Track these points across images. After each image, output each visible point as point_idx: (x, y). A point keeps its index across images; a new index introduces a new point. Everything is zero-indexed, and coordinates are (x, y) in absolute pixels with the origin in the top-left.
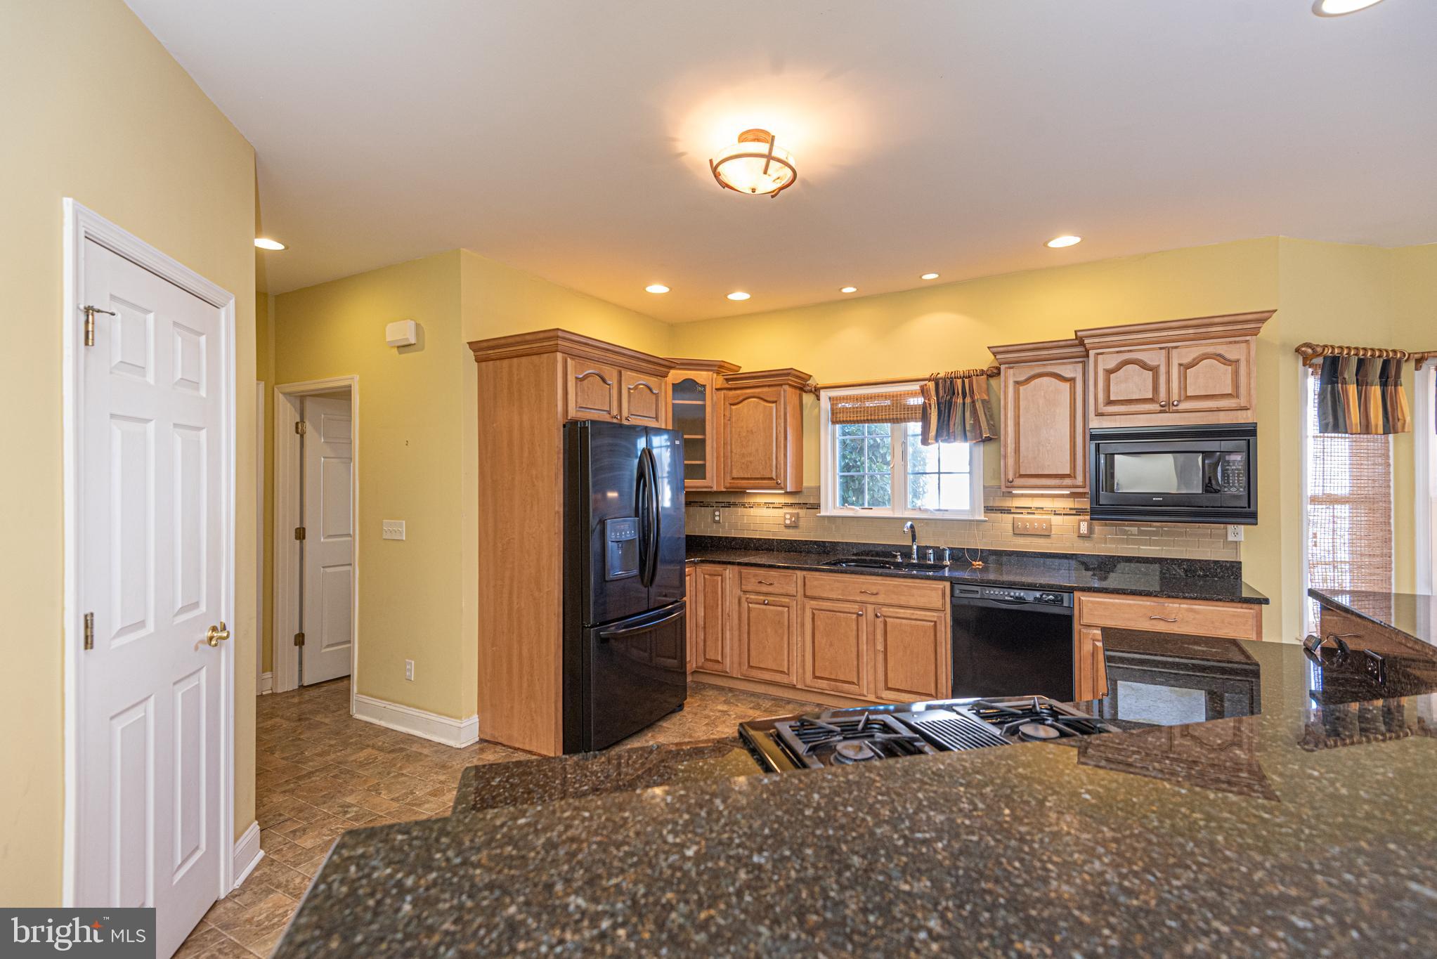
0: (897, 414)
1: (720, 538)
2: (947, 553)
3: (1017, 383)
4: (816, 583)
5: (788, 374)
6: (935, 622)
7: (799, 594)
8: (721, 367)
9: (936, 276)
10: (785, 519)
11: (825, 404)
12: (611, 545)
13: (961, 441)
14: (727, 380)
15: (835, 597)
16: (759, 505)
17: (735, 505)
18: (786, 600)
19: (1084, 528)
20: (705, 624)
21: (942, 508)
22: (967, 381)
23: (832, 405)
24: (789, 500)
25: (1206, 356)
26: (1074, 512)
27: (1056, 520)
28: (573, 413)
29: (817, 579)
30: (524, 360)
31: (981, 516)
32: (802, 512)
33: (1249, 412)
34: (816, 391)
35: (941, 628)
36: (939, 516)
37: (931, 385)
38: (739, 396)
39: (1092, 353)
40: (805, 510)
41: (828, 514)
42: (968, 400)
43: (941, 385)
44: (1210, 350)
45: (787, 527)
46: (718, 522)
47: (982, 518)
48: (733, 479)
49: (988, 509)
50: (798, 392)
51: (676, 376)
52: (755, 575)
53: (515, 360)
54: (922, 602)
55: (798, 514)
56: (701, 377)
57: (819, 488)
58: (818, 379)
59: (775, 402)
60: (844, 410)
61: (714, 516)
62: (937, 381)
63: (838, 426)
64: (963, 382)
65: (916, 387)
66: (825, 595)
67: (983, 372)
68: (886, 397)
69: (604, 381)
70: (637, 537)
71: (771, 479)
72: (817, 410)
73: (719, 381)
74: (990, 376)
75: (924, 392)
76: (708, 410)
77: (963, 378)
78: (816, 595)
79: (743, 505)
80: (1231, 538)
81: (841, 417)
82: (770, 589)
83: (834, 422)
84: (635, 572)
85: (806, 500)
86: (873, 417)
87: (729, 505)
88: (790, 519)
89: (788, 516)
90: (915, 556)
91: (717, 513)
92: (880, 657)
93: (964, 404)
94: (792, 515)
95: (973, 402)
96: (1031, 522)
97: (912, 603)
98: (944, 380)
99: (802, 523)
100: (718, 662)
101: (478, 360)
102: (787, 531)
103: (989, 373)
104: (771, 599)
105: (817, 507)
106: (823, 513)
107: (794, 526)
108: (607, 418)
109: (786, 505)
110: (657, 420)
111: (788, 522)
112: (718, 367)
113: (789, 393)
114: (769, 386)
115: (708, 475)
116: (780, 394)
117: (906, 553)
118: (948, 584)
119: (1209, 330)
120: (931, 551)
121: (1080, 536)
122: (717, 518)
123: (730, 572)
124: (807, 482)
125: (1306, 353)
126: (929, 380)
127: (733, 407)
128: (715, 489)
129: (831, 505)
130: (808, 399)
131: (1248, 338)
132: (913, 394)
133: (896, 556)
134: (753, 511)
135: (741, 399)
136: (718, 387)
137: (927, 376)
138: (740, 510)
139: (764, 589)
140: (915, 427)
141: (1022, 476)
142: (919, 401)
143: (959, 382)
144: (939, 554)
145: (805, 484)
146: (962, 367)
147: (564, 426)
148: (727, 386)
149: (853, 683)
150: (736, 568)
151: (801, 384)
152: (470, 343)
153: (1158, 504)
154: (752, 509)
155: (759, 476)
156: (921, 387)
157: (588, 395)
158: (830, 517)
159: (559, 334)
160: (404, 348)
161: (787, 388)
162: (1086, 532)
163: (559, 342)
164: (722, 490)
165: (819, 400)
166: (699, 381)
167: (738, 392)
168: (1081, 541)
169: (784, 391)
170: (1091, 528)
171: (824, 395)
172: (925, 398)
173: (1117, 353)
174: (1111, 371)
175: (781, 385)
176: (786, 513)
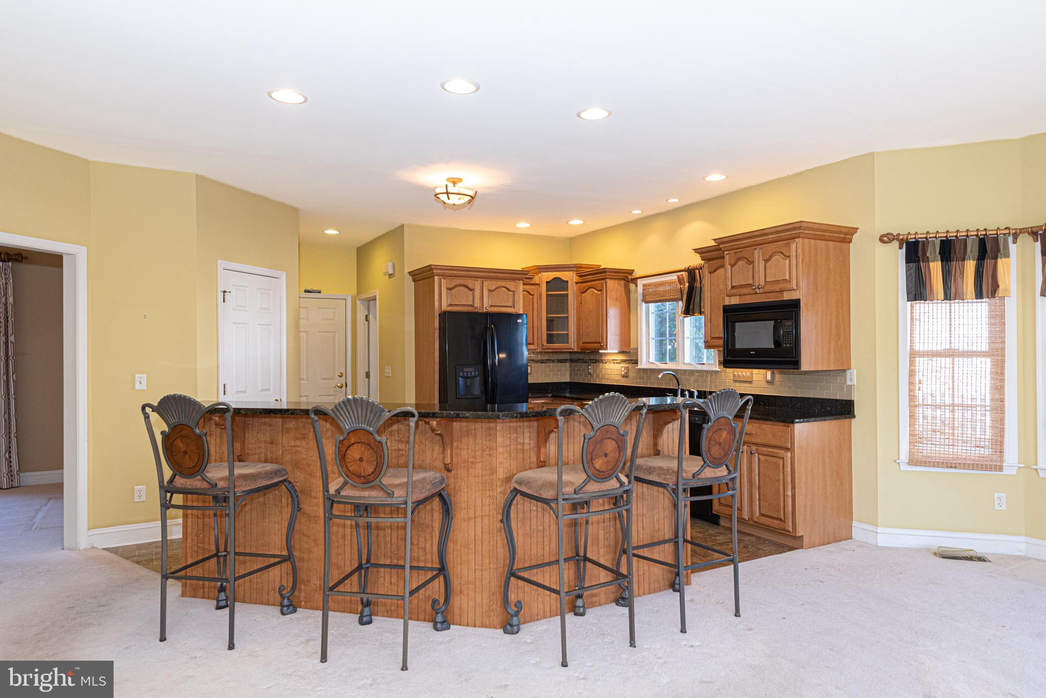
0: (674, 295)
2: (696, 394)
3: (710, 273)
5: (605, 272)
8: (579, 267)
10: (622, 371)
11: (640, 289)
13: (699, 314)
14: (581, 276)
16: (609, 361)
17: (598, 361)
19: (769, 377)
22: (701, 270)
23: (643, 290)
24: (623, 358)
25: (775, 253)
28: (445, 308)
31: (716, 367)
34: (634, 281)
36: (699, 368)
37: (685, 274)
38: (585, 287)
39: (725, 253)
40: (631, 365)
41: (643, 367)
43: (690, 274)
44: (778, 249)
45: (623, 376)
46: (590, 373)
47: (718, 369)
48: (585, 343)
50: (623, 282)
51: (547, 276)
53: (423, 281)
55: (628, 367)
56: (564, 275)
57: (637, 349)
59: (600, 291)
60: (652, 294)
61: (589, 369)
62: (689, 272)
64: (699, 272)
68: (667, 283)
69: (469, 288)
70: (479, 375)
71: (599, 342)
72: (636, 294)
73: (576, 277)
75: (680, 280)
76: (569, 297)
79: (602, 361)
80: (849, 383)
81: (647, 298)
83: (646, 302)
85: (630, 355)
87: (595, 362)
88: (624, 371)
89: (623, 369)
91: (590, 367)
93: (700, 288)
94: (625, 368)
98: (692, 270)
99: (631, 375)
101: (414, 281)
102: (623, 379)
105: (636, 362)
106: (639, 367)
107: (626, 376)
108: (470, 309)
109: (622, 361)
110: (514, 307)
111: (623, 373)
112: (577, 268)
113: (613, 287)
114: (600, 279)
115: (570, 341)
116: (603, 286)
120: (686, 393)
121: (768, 382)
122: (590, 371)
124: (633, 346)
126: (685, 271)
127: (583, 295)
128: (576, 350)
129: (645, 361)
131: (794, 240)
132: (675, 282)
134: (607, 366)
135: (586, 289)
136: (577, 281)
137: (682, 267)
138: (603, 365)
141: (713, 338)
142: (679, 286)
143: (697, 271)
147: (439, 315)
148: (581, 281)
151: (626, 277)
152: (410, 273)
153: (753, 356)
154: (606, 364)
155: (594, 341)
156: (678, 276)
157: (456, 297)
158: (645, 371)
159: (433, 267)
160: (391, 276)
161: (608, 281)
162: (770, 379)
163: (434, 271)
164: (580, 350)
165: (637, 286)
166: (564, 278)
167: (585, 284)
168: (768, 386)
169: (606, 283)
170: (773, 374)
171: (640, 283)
172: (681, 284)
173: (736, 253)
174: (732, 266)
175: (604, 279)
176: (622, 367)
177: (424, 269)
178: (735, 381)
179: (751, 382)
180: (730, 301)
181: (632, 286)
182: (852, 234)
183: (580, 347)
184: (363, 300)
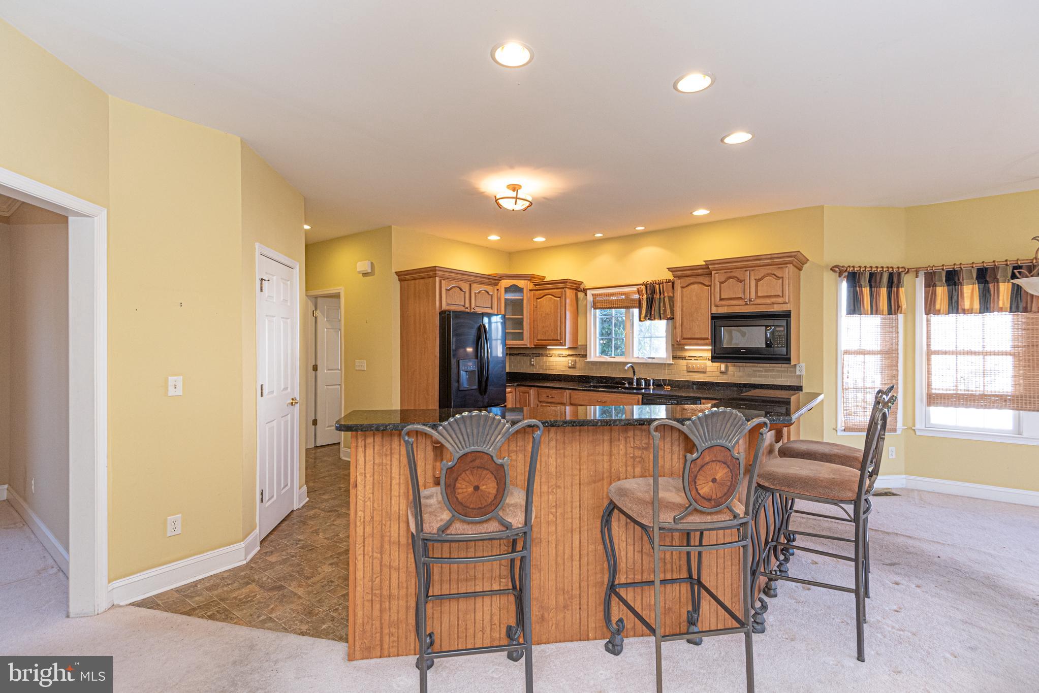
0: (627, 304)
1: (534, 374)
2: (652, 382)
3: (683, 288)
4: (576, 397)
5: (566, 282)
7: (567, 403)
8: (533, 277)
9: (643, 228)
11: (590, 298)
12: (463, 374)
13: (658, 319)
14: (535, 285)
15: (585, 404)
16: (555, 355)
17: (542, 355)
19: (722, 368)
21: (651, 357)
22: (661, 285)
23: (593, 298)
24: (570, 352)
25: (767, 275)
27: (707, 363)
28: (444, 307)
29: (577, 394)
32: (578, 359)
33: (788, 305)
34: (585, 291)
36: (650, 361)
37: (643, 288)
39: (713, 272)
41: (592, 359)
42: (662, 297)
43: (648, 288)
44: (770, 271)
45: (570, 367)
46: (533, 365)
47: (671, 362)
48: (538, 340)
49: (674, 358)
50: (575, 291)
51: (505, 283)
52: (548, 393)
53: (417, 281)
55: (575, 360)
56: (521, 283)
57: (586, 345)
58: (587, 284)
59: (560, 297)
60: (601, 302)
61: (531, 361)
62: (646, 285)
63: (598, 311)
64: (659, 286)
65: (635, 289)
66: (580, 403)
67: (668, 282)
68: (621, 294)
69: (461, 290)
70: (476, 369)
71: (558, 340)
72: (585, 302)
73: (531, 286)
75: (639, 292)
76: (525, 302)
77: (659, 284)
78: (576, 403)
79: (547, 355)
81: (598, 305)
82: (552, 400)
83: (595, 308)
84: (476, 387)
85: (580, 351)
86: (615, 306)
87: (539, 355)
89: (570, 362)
90: (635, 383)
91: (533, 360)
93: (660, 299)
94: (572, 361)
95: (664, 298)
96: (695, 364)
98: (650, 285)
99: (578, 366)
101: (400, 281)
102: (569, 370)
105: (585, 356)
106: (588, 360)
107: (573, 367)
108: (462, 309)
109: (569, 355)
110: (492, 309)
111: (570, 365)
112: (530, 278)
113: (569, 293)
114: (557, 288)
115: (524, 338)
116: (562, 294)
117: (630, 381)
118: (641, 397)
120: (643, 381)
121: (722, 373)
122: (532, 363)
123: (532, 391)
124: (581, 342)
125: (839, 270)
126: (642, 285)
127: (538, 300)
128: (529, 346)
129: (595, 355)
132: (635, 293)
133: (625, 384)
134: (551, 359)
135: (542, 295)
136: (530, 289)
137: (642, 283)
138: (545, 358)
139: (550, 400)
140: (635, 312)
141: (684, 339)
142: (636, 296)
143: (657, 286)
144: (647, 382)
145: (579, 343)
147: (440, 314)
148: (535, 288)
150: (536, 388)
151: (577, 287)
152: (396, 272)
153: (743, 353)
154: (551, 357)
155: (552, 339)
156: (638, 289)
157: (452, 298)
158: (592, 362)
159: (437, 268)
160: (365, 274)
161: (567, 290)
162: (724, 370)
163: (437, 272)
164: (533, 346)
165: (586, 296)
166: (521, 286)
167: (541, 292)
168: (722, 375)
169: (565, 291)
170: (727, 367)
171: (589, 293)
172: (640, 295)
173: (725, 272)
174: (721, 283)
175: (563, 288)
176: (569, 360)
177: (423, 270)
178: (688, 372)
179: (705, 372)
180: (717, 310)
181: (581, 295)
182: (803, 265)
184: (310, 296)
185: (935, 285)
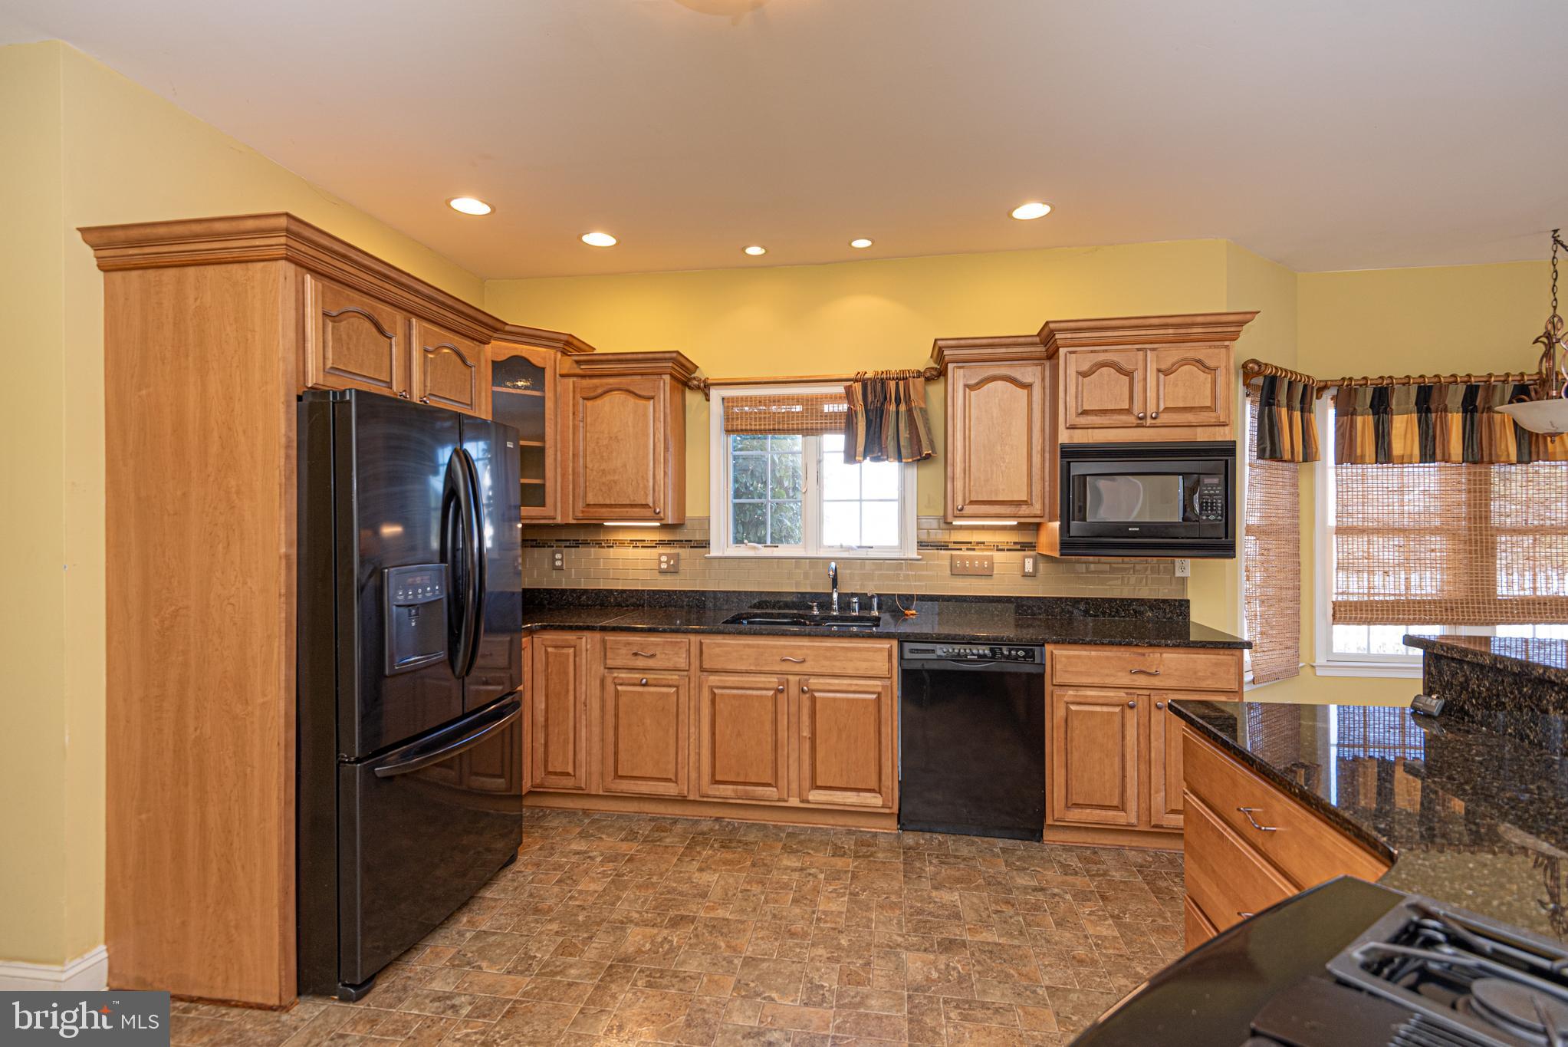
0: (811, 424)
1: (563, 592)
2: (875, 601)
3: (966, 386)
4: (717, 650)
5: (669, 360)
6: (879, 694)
7: (693, 668)
8: (568, 343)
9: (869, 243)
10: (660, 562)
11: (717, 406)
12: (392, 611)
13: (893, 461)
14: (577, 363)
15: (744, 668)
16: (622, 543)
17: (586, 543)
18: (674, 677)
19: (1029, 566)
20: (547, 720)
21: (864, 544)
22: (901, 383)
23: (726, 408)
24: (666, 537)
25: (1186, 362)
26: (1018, 547)
27: (998, 557)
28: (316, 377)
29: (719, 645)
30: (210, 271)
31: (913, 553)
32: (684, 553)
33: (1226, 428)
34: (705, 388)
35: (886, 701)
36: (862, 554)
37: (858, 387)
38: (596, 387)
39: (1062, 351)
40: (688, 550)
41: (719, 554)
42: (903, 408)
43: (869, 388)
44: (1191, 354)
45: (662, 572)
46: (560, 568)
47: (915, 556)
48: (587, 506)
49: (922, 544)
50: (680, 386)
51: (501, 349)
52: (629, 644)
54: (863, 667)
55: (678, 555)
56: (536, 354)
57: (708, 519)
58: (707, 371)
59: (652, 398)
60: (743, 415)
61: (554, 560)
62: (865, 383)
63: (732, 437)
64: (897, 385)
65: (840, 389)
66: (730, 666)
67: (919, 374)
68: (797, 400)
69: (376, 326)
70: (444, 596)
71: (646, 506)
72: (705, 414)
73: (566, 364)
74: (928, 380)
75: (849, 394)
76: (549, 405)
77: (896, 379)
78: (719, 666)
79: (599, 544)
80: (1178, 574)
81: (737, 424)
82: (651, 663)
83: (728, 431)
84: (442, 655)
85: (690, 533)
86: (783, 427)
87: (577, 544)
88: (668, 562)
89: (664, 559)
90: (835, 606)
91: (561, 555)
92: (807, 746)
93: (897, 412)
94: (670, 556)
95: (910, 411)
96: (972, 559)
97: (850, 672)
98: (874, 381)
99: (684, 567)
100: (568, 774)
101: (105, 268)
102: (662, 578)
103: (928, 374)
104: (651, 676)
105: (705, 544)
106: (714, 552)
107: (673, 571)
108: (386, 392)
109: (662, 543)
110: (472, 406)
111: (664, 566)
112: (568, 345)
114: (642, 375)
115: (549, 500)
116: (657, 388)
117: (824, 601)
118: (895, 643)
119: (1190, 331)
120: (854, 600)
122: (558, 564)
123: (588, 642)
124: (692, 512)
125: (1249, 372)
126: (856, 381)
127: (589, 403)
128: (559, 520)
129: (722, 544)
130: (693, 399)
131: (1227, 343)
132: (833, 399)
133: (811, 608)
134: (612, 553)
135: (600, 391)
136: (565, 372)
137: (853, 376)
138: (594, 551)
139: (640, 663)
140: (834, 442)
141: (971, 503)
142: (843, 406)
143: (893, 384)
144: (865, 602)
145: (688, 514)
146: (895, 365)
147: (299, 398)
148: (578, 371)
149: (769, 785)
150: (597, 636)
151: (685, 375)
153: (1134, 535)
154: (611, 549)
155: (628, 502)
156: (846, 390)
157: (348, 349)
158: (722, 559)
159: (289, 226)
161: (668, 380)
162: (1031, 571)
164: (569, 522)
165: (708, 400)
166: (536, 361)
167: (596, 381)
168: (1023, 581)
169: (665, 383)
171: (716, 394)
172: (849, 404)
173: (1090, 352)
174: (1084, 375)
176: (660, 555)
178: (955, 576)
179: (988, 576)
180: (1071, 437)
181: (696, 399)
183: (580, 515)
185: (1354, 413)
